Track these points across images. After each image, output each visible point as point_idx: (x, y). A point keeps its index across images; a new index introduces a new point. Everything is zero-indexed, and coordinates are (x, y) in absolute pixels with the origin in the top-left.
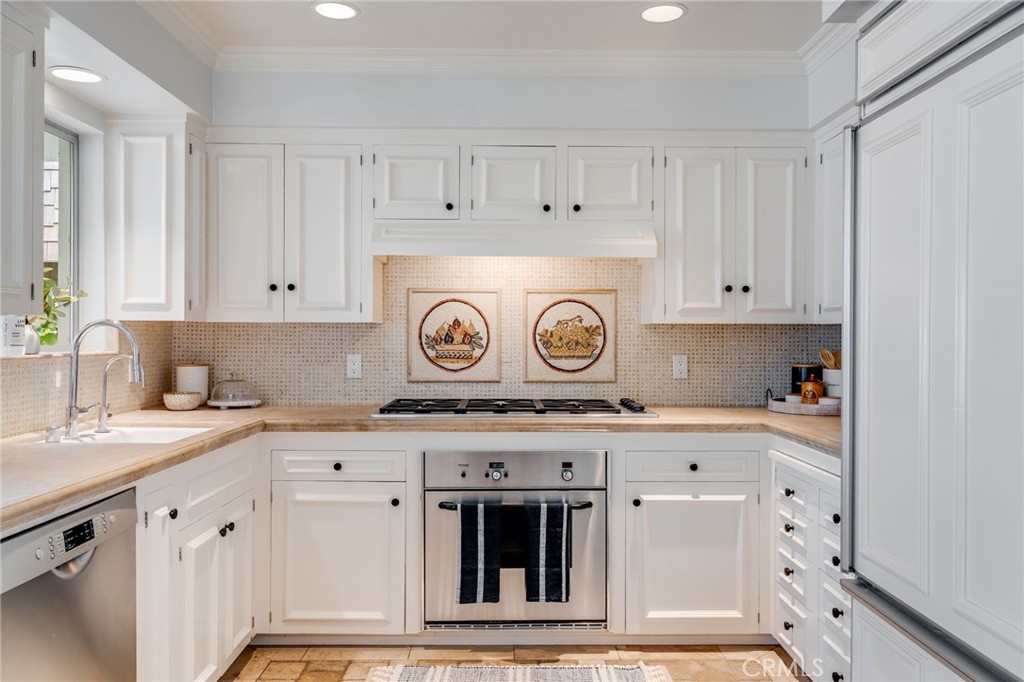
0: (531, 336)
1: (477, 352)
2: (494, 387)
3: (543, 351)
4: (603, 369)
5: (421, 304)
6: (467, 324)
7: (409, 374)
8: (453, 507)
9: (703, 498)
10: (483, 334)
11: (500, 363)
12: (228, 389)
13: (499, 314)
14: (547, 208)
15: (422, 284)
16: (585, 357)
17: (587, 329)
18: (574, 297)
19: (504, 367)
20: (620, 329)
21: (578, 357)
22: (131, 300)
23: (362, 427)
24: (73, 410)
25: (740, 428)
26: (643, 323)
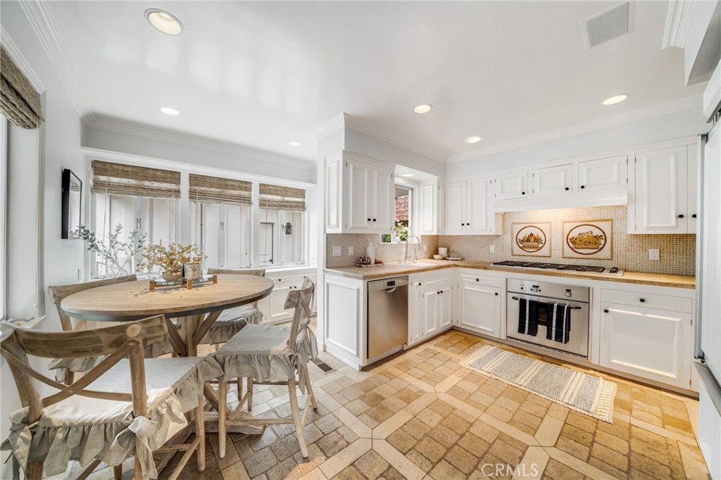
0: (565, 239)
1: (540, 245)
2: (547, 258)
3: (572, 246)
4: (605, 253)
5: (517, 228)
6: (536, 235)
7: (512, 252)
8: (517, 299)
9: (648, 315)
10: (543, 238)
11: (551, 250)
12: (452, 254)
13: (551, 231)
14: (567, 189)
15: (518, 221)
16: (594, 248)
17: (595, 237)
18: (589, 223)
19: (552, 251)
20: (614, 236)
21: (590, 248)
22: (425, 229)
23: (485, 268)
24: (406, 257)
25: (676, 285)
26: (629, 233)
